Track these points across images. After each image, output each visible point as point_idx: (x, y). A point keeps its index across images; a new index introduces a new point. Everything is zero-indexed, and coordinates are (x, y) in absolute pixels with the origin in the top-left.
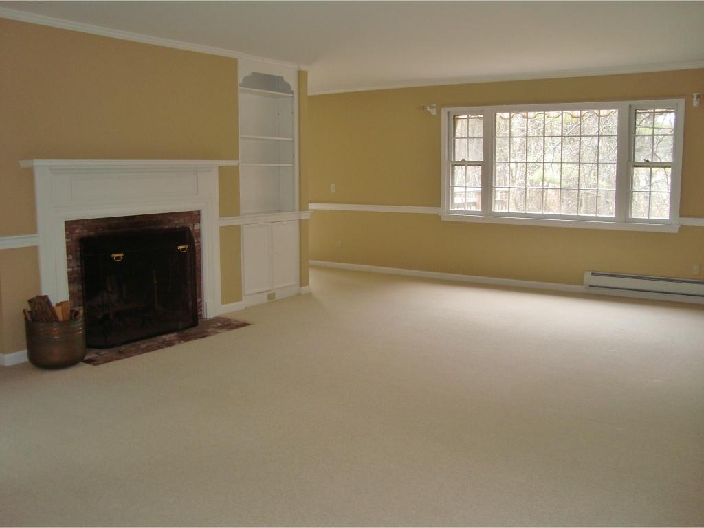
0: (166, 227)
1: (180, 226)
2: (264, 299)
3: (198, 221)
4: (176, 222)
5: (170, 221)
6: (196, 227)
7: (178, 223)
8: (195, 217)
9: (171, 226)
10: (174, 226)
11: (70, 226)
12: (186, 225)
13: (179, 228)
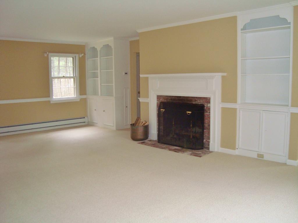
0: (194, 103)
1: (201, 103)
2: (255, 156)
3: (209, 102)
4: (199, 101)
5: (196, 100)
6: (208, 105)
7: (199, 102)
8: (208, 100)
9: (196, 103)
10: (198, 103)
11: (159, 97)
12: (203, 104)
13: (200, 104)
